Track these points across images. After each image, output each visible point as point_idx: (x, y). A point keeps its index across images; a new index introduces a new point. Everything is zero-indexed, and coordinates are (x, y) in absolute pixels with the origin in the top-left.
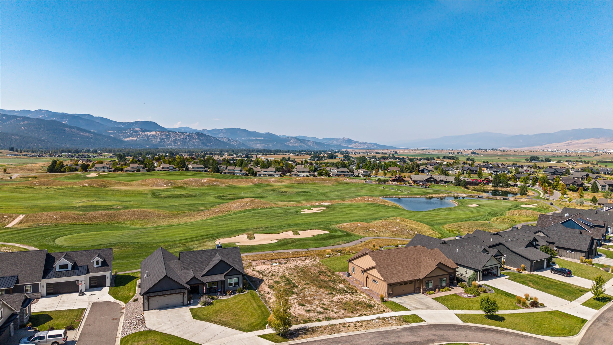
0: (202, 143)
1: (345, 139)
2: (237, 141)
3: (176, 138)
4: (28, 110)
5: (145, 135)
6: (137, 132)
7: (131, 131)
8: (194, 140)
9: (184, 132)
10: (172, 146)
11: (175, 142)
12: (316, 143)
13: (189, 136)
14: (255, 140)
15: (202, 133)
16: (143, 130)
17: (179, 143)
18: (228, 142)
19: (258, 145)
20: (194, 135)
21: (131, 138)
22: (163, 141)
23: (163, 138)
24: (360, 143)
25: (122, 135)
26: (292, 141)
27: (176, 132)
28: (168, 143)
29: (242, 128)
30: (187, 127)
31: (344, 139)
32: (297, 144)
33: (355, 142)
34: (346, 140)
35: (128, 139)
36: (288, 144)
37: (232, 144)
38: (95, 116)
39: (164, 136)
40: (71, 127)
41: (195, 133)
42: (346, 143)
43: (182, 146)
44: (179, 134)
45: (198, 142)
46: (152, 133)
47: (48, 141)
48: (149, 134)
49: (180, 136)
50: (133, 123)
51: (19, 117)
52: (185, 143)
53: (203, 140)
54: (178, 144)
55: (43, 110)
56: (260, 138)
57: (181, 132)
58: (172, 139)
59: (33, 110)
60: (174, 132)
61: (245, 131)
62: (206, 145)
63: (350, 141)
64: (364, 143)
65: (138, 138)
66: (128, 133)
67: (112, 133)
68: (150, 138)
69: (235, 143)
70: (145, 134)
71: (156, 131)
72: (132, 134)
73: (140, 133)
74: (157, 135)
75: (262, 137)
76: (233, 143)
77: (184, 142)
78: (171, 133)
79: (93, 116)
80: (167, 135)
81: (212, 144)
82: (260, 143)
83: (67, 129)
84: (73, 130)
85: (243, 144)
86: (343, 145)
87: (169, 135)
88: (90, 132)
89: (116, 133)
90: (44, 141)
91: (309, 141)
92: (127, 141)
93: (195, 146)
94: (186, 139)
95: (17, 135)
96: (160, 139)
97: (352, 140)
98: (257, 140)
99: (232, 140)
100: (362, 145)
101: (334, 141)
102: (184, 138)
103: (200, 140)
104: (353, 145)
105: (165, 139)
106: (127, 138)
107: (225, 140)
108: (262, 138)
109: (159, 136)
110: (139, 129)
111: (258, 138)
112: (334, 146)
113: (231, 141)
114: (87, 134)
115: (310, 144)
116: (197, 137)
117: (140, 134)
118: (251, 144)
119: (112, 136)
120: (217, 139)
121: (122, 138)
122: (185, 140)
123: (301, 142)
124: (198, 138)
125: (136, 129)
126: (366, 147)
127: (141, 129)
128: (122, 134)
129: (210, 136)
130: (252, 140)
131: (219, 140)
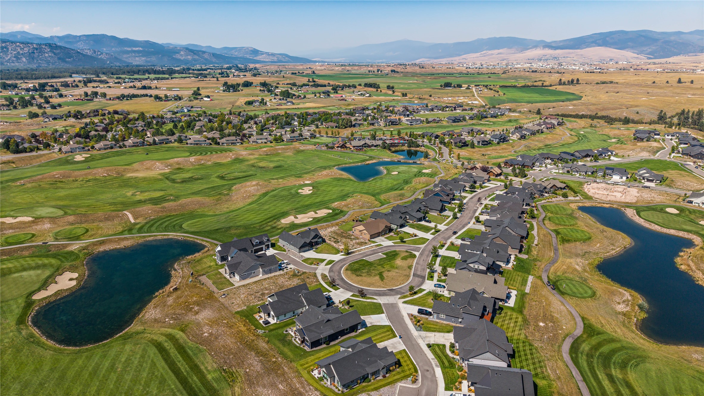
0: (59, 59)
1: (250, 49)
2: (106, 53)
3: (19, 52)
8: (47, 55)
10: (14, 63)
11: (17, 57)
12: (214, 55)
13: (37, 49)
14: (131, 52)
17: (24, 60)
18: (94, 55)
19: (137, 59)
20: (44, 47)
24: (268, 54)
26: (182, 53)
28: (7, 59)
29: (109, 34)
31: (248, 48)
32: (189, 57)
33: (262, 53)
34: (251, 51)
36: (178, 56)
37: (101, 59)
41: (46, 45)
42: (251, 54)
43: (29, 63)
44: (21, 45)
45: (52, 57)
49: (23, 49)
52: (33, 58)
53: (59, 53)
54: (23, 61)
56: (137, 49)
58: (11, 53)
61: (114, 38)
62: (65, 62)
63: (256, 52)
64: (273, 55)
75: (139, 47)
76: (102, 56)
77: (31, 56)
78: (8, 44)
81: (74, 60)
82: (139, 56)
85: (117, 59)
86: (248, 56)
87: (6, 47)
91: (204, 52)
93: (48, 62)
94: (34, 53)
97: (258, 51)
98: (134, 51)
99: (99, 53)
100: (271, 57)
101: (235, 52)
102: (30, 51)
103: (55, 54)
104: (260, 57)
107: (89, 53)
108: (141, 49)
111: (134, 49)
112: (236, 58)
113: (98, 55)
115: (206, 56)
116: (49, 50)
118: (127, 58)
120: (77, 51)
122: (32, 55)
123: (195, 54)
124: (51, 51)
126: (275, 59)
129: (68, 48)
130: (127, 52)
131: (82, 54)
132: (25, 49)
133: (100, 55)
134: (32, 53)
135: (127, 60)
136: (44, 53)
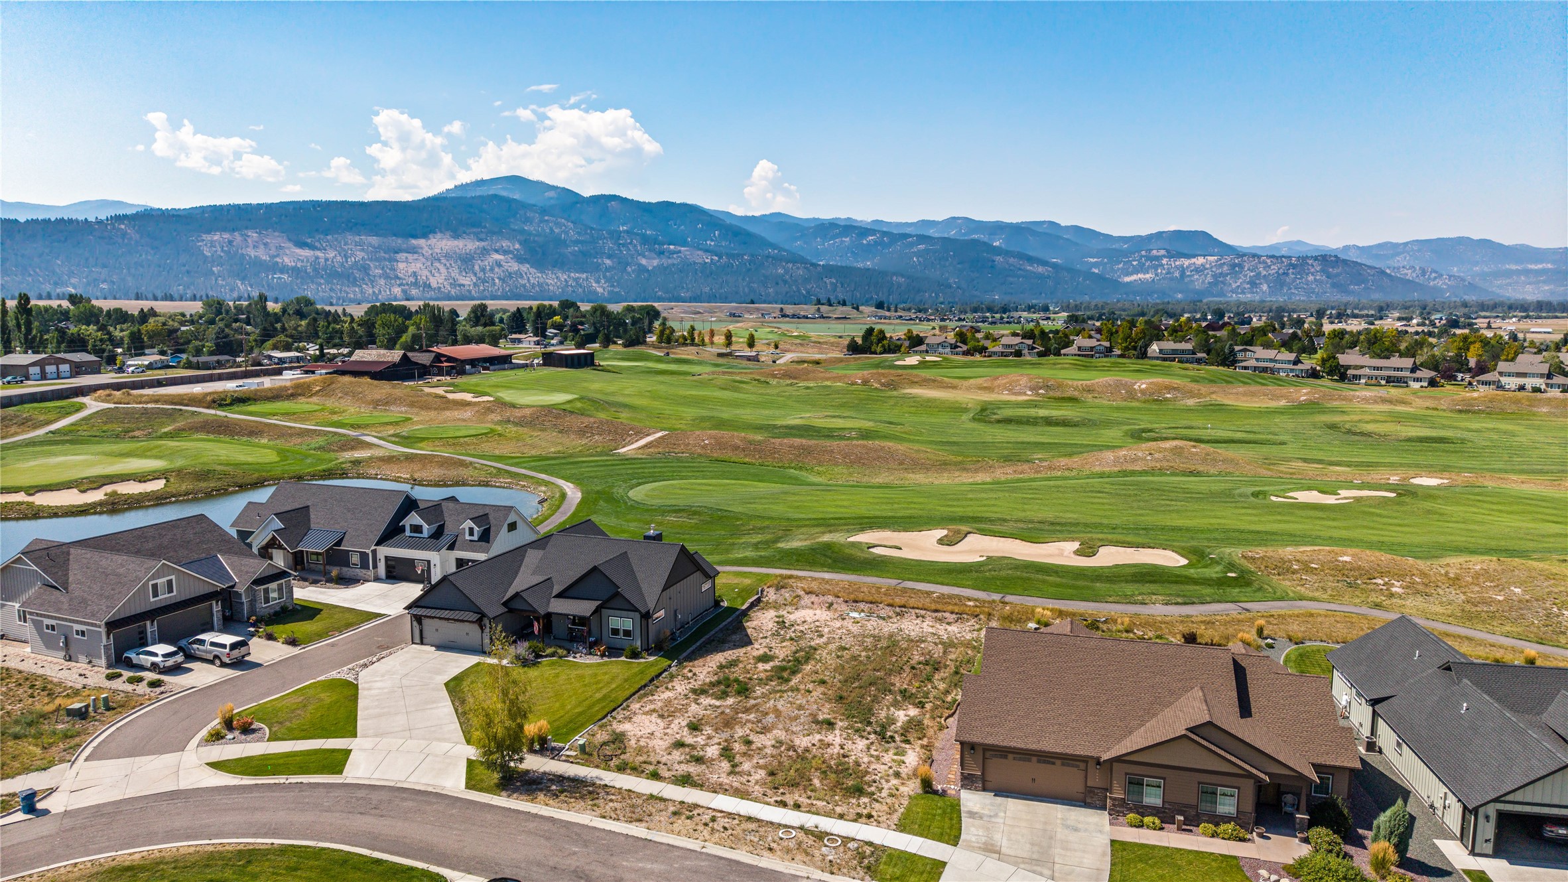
0: (1334, 285)
2: (1450, 276)
3: (1259, 274)
4: (932, 219)
5: (1176, 266)
6: (1158, 258)
7: (1143, 256)
8: (1311, 278)
9: (1283, 256)
10: (1243, 293)
11: (1253, 284)
13: (1294, 266)
14: (1518, 273)
15: (1336, 256)
16: (1171, 255)
17: (1265, 287)
18: (1421, 280)
20: (1310, 262)
21: (1141, 276)
22: (1222, 282)
23: (1221, 274)
25: (1118, 269)
27: (1259, 257)
28: (1234, 286)
29: (1477, 236)
30: (1299, 243)
35: (1134, 277)
37: (1435, 288)
38: (1063, 224)
39: (1225, 268)
40: (1007, 253)
41: (1316, 258)
43: (1271, 293)
44: (1268, 261)
45: (1321, 282)
46: (1193, 260)
47: (958, 288)
48: (1186, 262)
49: (1269, 267)
50: (1150, 237)
51: (910, 236)
52: (1282, 284)
53: (1338, 275)
54: (1261, 290)
55: (958, 218)
56: (1540, 266)
57: (1273, 257)
58: (1245, 276)
59: (940, 218)
60: (1254, 256)
61: (1485, 243)
62: (1347, 292)
65: (1157, 275)
66: (1135, 263)
67: (1095, 265)
68: (1188, 273)
69: (1446, 284)
70: (1177, 263)
71: (1204, 256)
72: (1144, 264)
73: (1164, 261)
74: (1208, 266)
76: (1439, 283)
77: (1279, 282)
78: (1245, 258)
79: (1059, 225)
80: (1233, 266)
81: (1366, 289)
82: (1537, 283)
83: (999, 259)
84: (1011, 260)
85: (1472, 287)
87: (1239, 265)
88: (1044, 263)
89: (1106, 264)
90: (951, 287)
92: (1131, 282)
94: (1287, 274)
95: (902, 276)
96: (1215, 276)
98: (1527, 272)
99: (1434, 275)
102: (1281, 271)
103: (1330, 276)
105: (1227, 274)
106: (1132, 274)
107: (1410, 275)
108: (1549, 266)
109: (1212, 268)
110: (1162, 252)
111: (1532, 267)
113: (1429, 278)
114: (1040, 269)
116: (1318, 268)
117: (1162, 265)
118: (1500, 287)
119: (1096, 271)
120: (1383, 272)
121: (1120, 277)
122: (1283, 278)
124: (1322, 271)
125: (1154, 252)
127: (1168, 251)
128: (1121, 266)
129: (1361, 264)
130: (1509, 274)
131: (1389, 276)
132: (1272, 267)
133: (1435, 278)
134: (1284, 273)
135: (1498, 291)
136: (1307, 274)
